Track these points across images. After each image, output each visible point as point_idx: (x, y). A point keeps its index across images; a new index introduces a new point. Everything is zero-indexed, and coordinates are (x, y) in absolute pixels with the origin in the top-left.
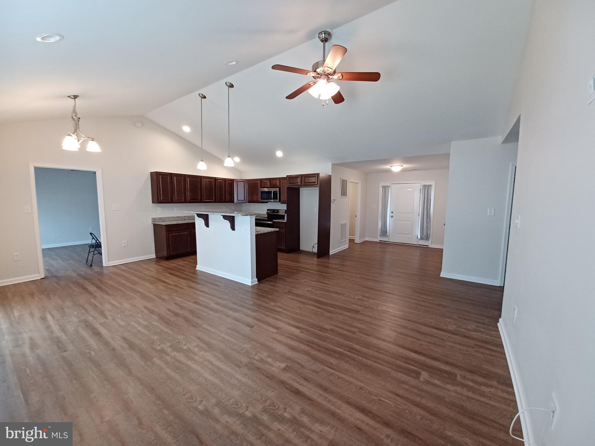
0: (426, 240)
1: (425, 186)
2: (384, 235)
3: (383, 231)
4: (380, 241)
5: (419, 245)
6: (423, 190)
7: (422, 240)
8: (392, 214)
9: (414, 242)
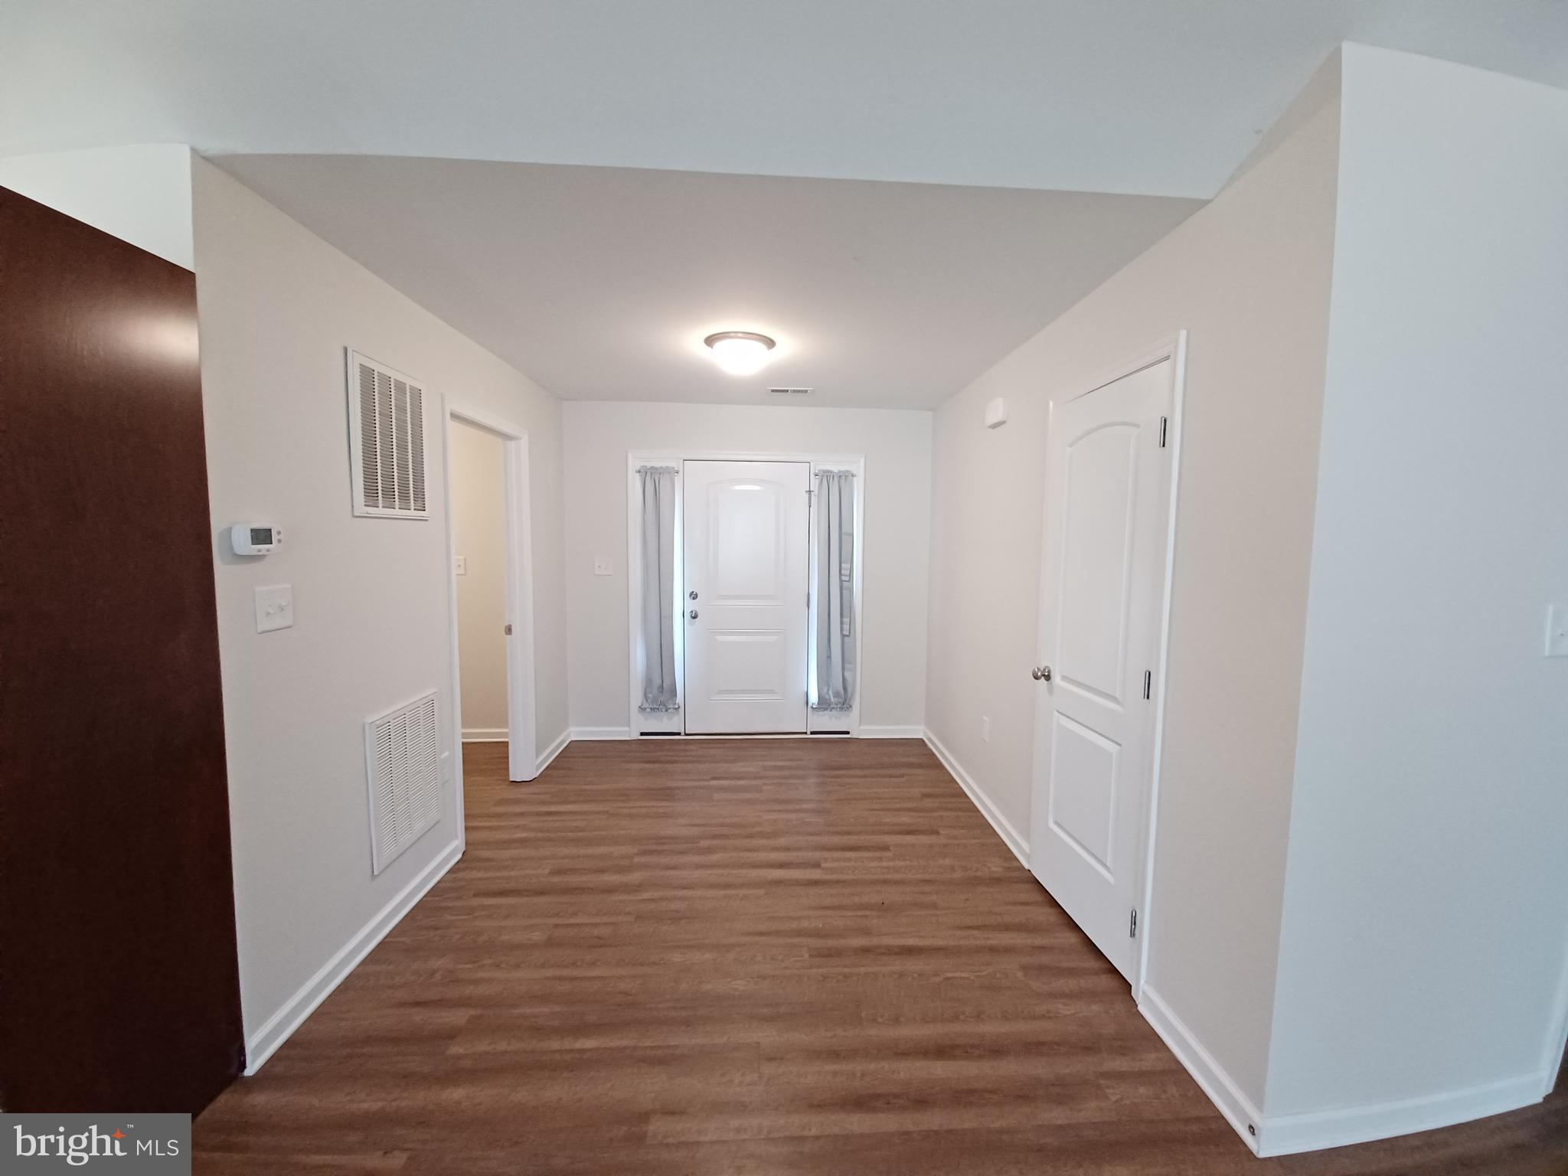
0: (841, 709)
1: (826, 476)
2: (663, 703)
3: (655, 690)
4: (642, 734)
5: (812, 733)
6: (819, 496)
7: (826, 709)
8: (691, 605)
9: (795, 722)
